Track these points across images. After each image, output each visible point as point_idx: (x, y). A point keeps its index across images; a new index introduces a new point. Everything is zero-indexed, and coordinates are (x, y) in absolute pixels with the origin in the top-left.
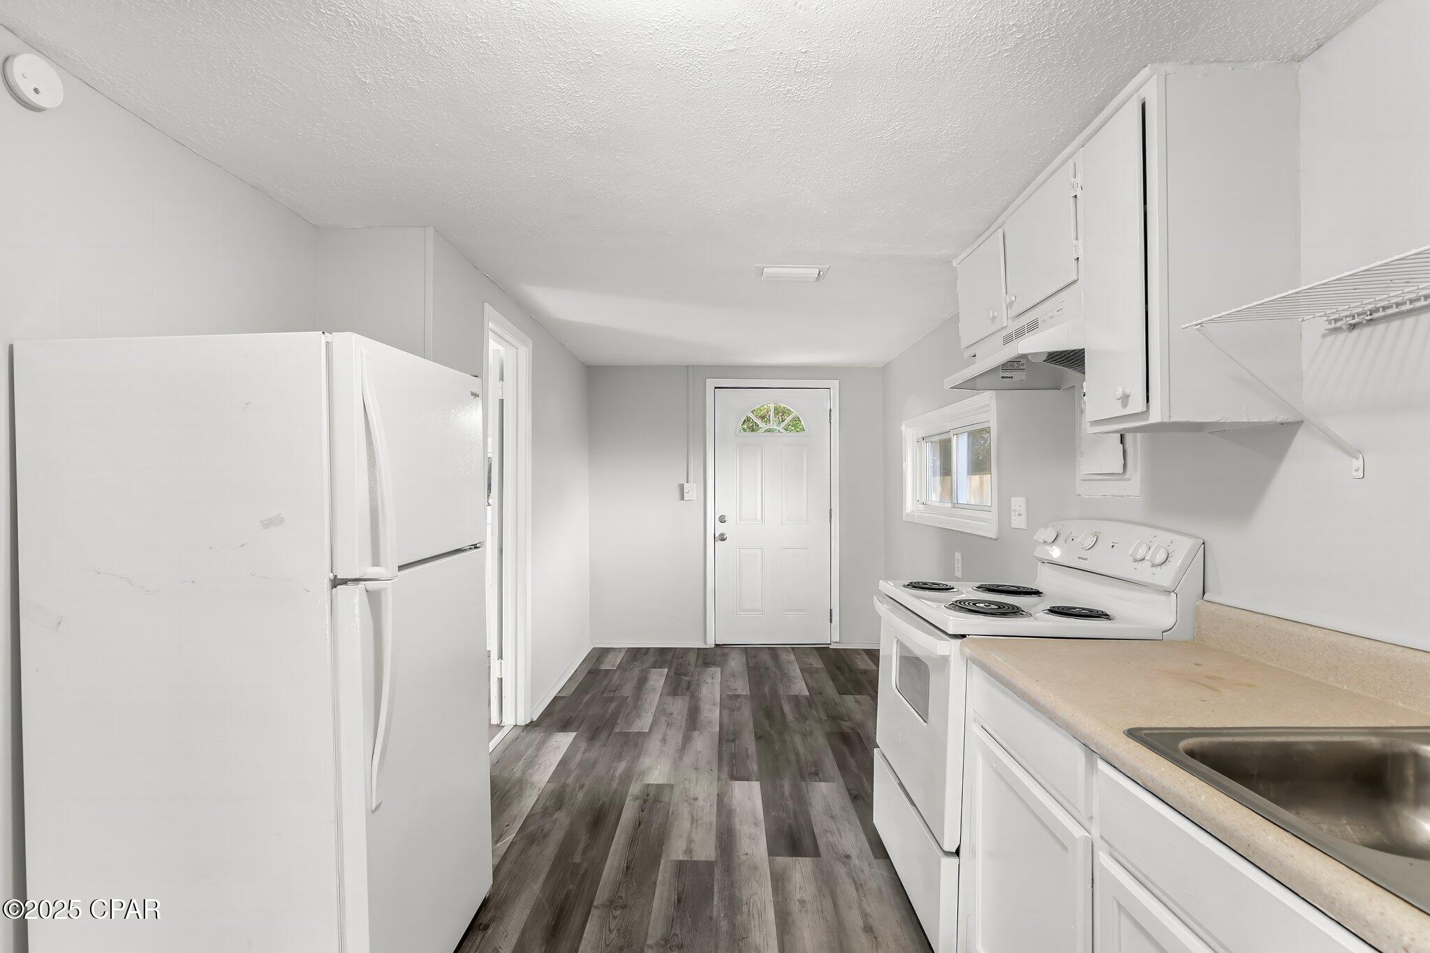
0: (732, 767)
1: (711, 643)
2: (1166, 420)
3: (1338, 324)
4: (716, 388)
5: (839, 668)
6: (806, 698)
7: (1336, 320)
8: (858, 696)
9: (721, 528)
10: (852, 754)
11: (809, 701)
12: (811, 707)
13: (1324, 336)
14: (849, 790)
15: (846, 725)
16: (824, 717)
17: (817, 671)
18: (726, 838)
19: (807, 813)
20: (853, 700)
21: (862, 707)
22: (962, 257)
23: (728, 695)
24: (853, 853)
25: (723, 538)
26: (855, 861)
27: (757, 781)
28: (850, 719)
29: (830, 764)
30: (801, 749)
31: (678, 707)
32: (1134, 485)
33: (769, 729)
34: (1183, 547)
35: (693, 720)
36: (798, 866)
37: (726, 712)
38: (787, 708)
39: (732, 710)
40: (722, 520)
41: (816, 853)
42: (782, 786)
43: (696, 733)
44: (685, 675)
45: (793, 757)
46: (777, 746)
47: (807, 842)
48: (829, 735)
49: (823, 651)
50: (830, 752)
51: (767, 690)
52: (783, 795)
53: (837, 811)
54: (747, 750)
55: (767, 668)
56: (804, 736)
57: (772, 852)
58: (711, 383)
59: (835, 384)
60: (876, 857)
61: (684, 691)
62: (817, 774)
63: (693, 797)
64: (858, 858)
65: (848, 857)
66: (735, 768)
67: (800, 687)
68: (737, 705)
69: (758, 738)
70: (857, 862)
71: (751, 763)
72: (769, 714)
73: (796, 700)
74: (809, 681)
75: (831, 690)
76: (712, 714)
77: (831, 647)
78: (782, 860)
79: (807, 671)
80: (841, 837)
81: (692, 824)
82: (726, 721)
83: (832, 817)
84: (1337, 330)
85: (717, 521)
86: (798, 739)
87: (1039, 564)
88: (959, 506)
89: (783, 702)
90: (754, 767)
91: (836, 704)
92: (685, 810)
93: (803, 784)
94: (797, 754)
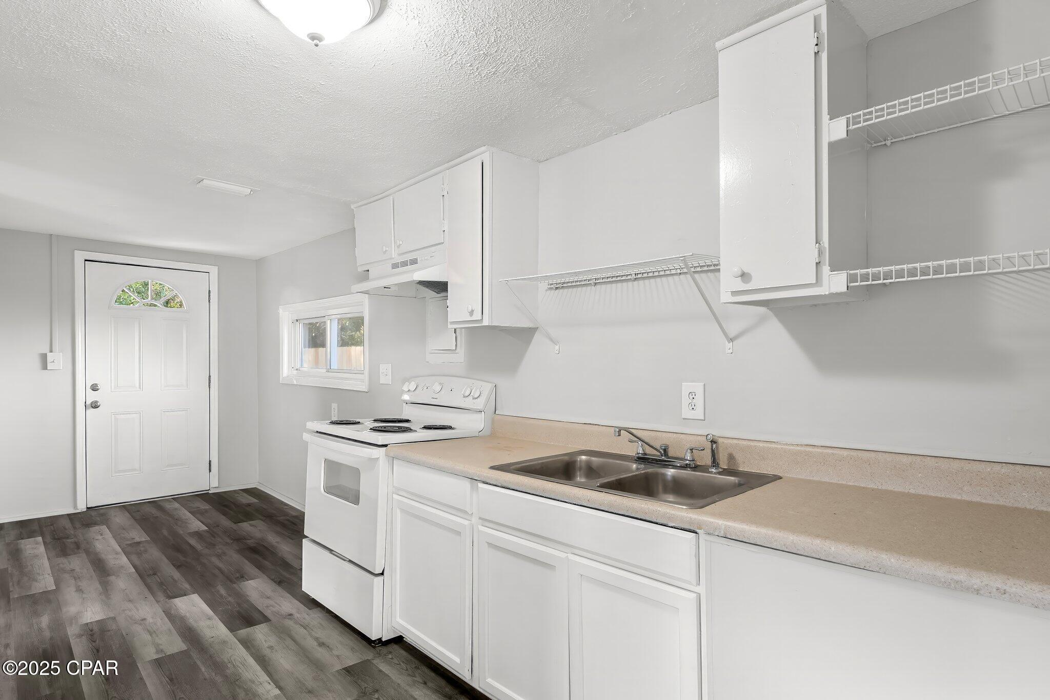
0: (165, 591)
1: (82, 507)
2: (490, 324)
3: (552, 286)
4: (85, 260)
5: (225, 506)
6: (206, 531)
7: (551, 284)
8: (251, 522)
9: (92, 396)
10: (264, 559)
11: (210, 533)
12: (214, 537)
13: (546, 290)
14: (272, 580)
15: (251, 542)
16: (229, 541)
17: (206, 511)
18: (189, 634)
19: (248, 601)
20: (248, 525)
21: (259, 528)
22: (360, 204)
23: (127, 544)
24: (293, 611)
25: (95, 405)
26: (297, 615)
27: (194, 593)
28: (252, 538)
29: (249, 568)
30: (221, 565)
31: (77, 563)
32: (460, 356)
33: (184, 559)
34: (487, 388)
35: (101, 568)
36: (257, 631)
37: (134, 558)
38: (193, 542)
39: (139, 554)
40: (95, 388)
41: (266, 619)
42: (218, 591)
43: (112, 578)
44: (68, 538)
45: (217, 572)
46: (199, 568)
47: (256, 616)
48: (240, 551)
49: (204, 496)
50: (247, 562)
51: (165, 532)
52: (221, 596)
53: (269, 592)
54: (172, 577)
55: (157, 517)
56: (219, 556)
57: (232, 630)
58: (80, 256)
59: (214, 270)
60: (310, 609)
61: (76, 550)
62: (242, 577)
63: (140, 619)
64: (298, 613)
65: (291, 615)
66: (168, 591)
67: (197, 525)
68: (142, 549)
69: (178, 567)
70: (298, 616)
71: (182, 585)
72: (178, 549)
73: (198, 535)
74: (202, 519)
75: (225, 522)
76: (118, 559)
77: (210, 492)
78: (243, 632)
79: (195, 513)
80: (280, 606)
81: (151, 635)
82: (137, 562)
83: (268, 598)
84: (551, 289)
85: (89, 390)
86: (215, 560)
87: (404, 404)
88: (332, 371)
89: (187, 539)
90: (187, 586)
91: (235, 530)
92: (138, 628)
93: (235, 585)
94: (220, 569)
